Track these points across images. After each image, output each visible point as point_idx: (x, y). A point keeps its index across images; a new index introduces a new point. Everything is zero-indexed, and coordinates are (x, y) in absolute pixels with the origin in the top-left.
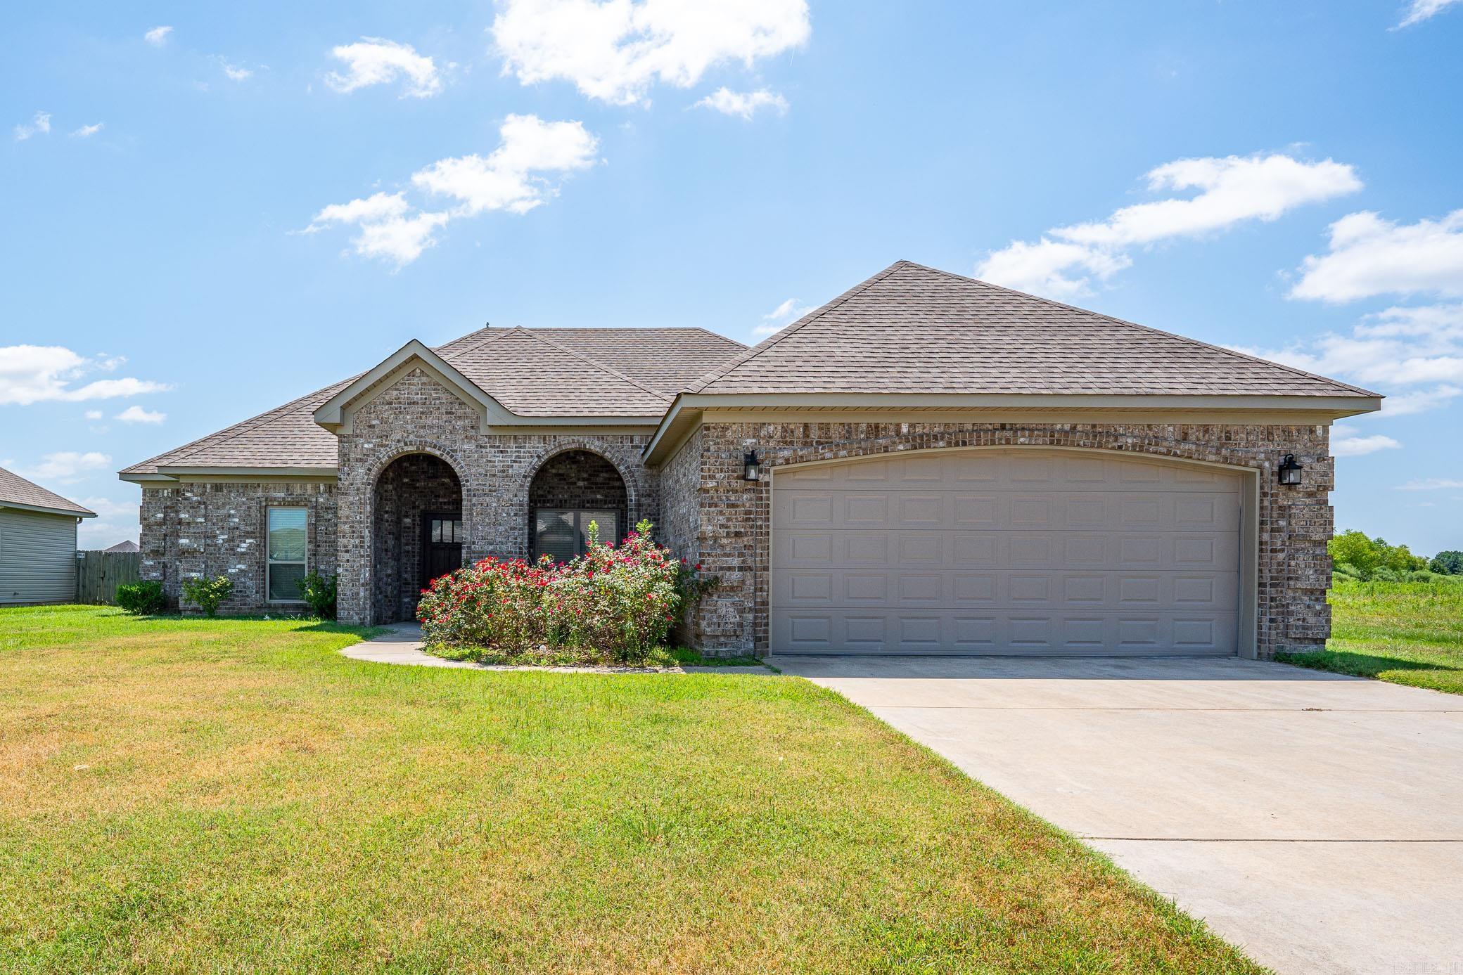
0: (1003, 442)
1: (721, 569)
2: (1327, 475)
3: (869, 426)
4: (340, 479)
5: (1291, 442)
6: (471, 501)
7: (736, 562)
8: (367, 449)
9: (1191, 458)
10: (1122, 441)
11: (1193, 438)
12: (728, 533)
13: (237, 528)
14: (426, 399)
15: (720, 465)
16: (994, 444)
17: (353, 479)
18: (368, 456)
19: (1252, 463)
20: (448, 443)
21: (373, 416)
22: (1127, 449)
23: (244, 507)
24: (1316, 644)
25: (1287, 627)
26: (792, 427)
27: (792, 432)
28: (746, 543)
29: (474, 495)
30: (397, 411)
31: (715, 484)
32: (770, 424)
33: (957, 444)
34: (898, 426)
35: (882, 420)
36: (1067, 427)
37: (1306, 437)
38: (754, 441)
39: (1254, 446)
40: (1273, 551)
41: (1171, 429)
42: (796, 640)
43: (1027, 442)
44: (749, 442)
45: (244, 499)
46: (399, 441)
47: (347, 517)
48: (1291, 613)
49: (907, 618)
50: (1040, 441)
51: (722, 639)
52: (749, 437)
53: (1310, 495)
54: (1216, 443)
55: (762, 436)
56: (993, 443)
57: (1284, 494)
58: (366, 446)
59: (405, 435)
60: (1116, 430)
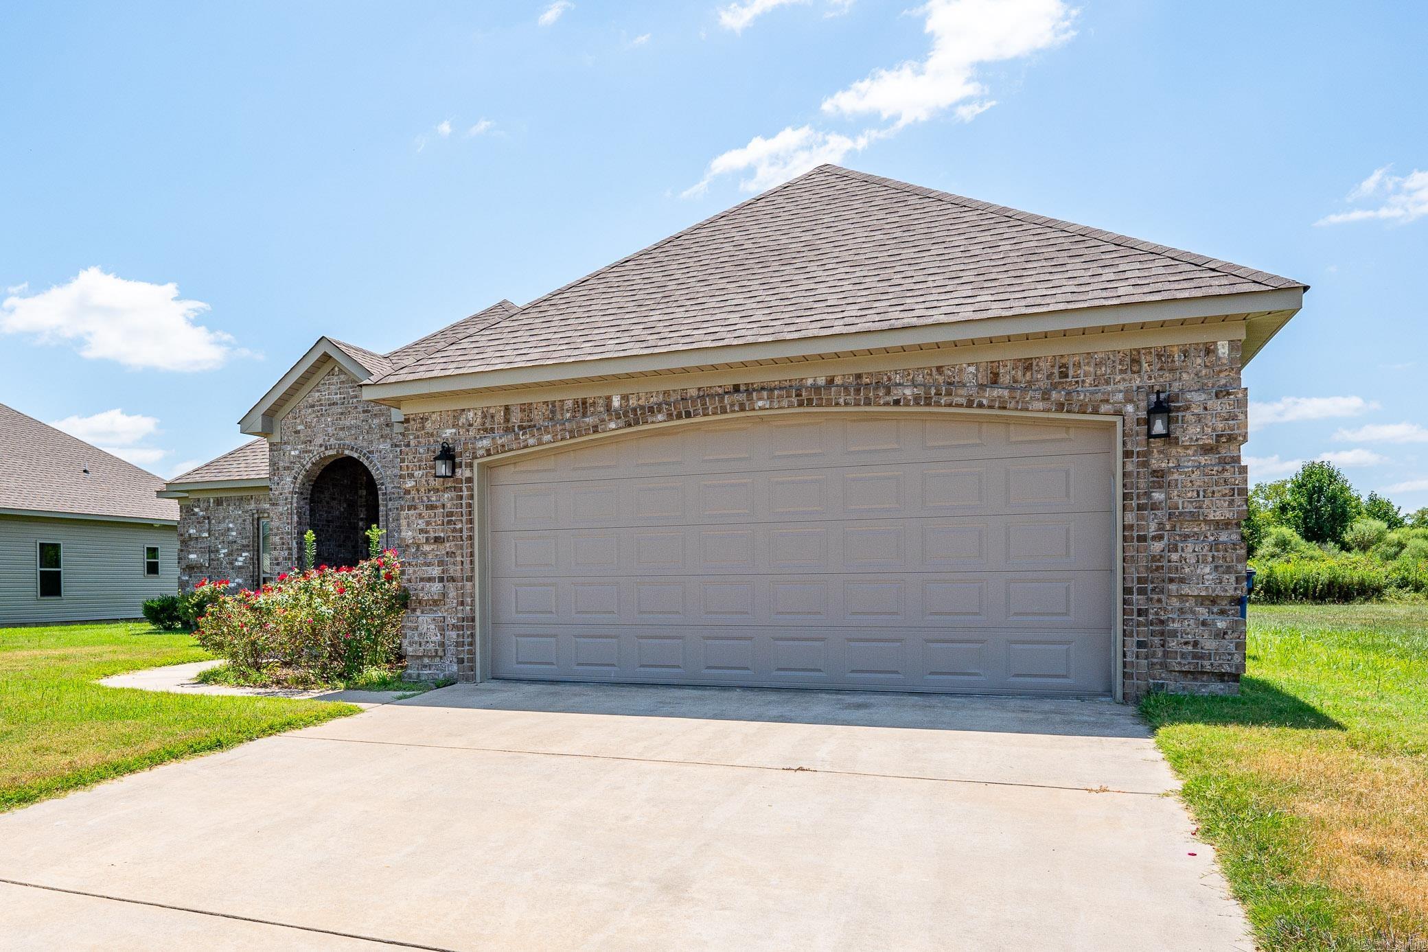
0: (737, 408)
1: (422, 580)
2: (1234, 418)
3: (576, 402)
4: (271, 489)
5: (1172, 370)
6: (387, 505)
7: (436, 571)
8: (294, 456)
9: (1005, 408)
10: (897, 393)
11: (1005, 379)
12: (427, 539)
13: (235, 542)
14: (344, 398)
15: (418, 462)
16: (726, 412)
17: (283, 489)
18: (294, 463)
19: (1104, 408)
20: (365, 444)
21: (298, 421)
22: (907, 404)
23: (240, 521)
24: (1222, 681)
25: (1166, 654)
26: (492, 411)
27: (492, 417)
28: (448, 550)
29: (390, 500)
30: (319, 414)
31: (413, 483)
32: (469, 410)
33: (679, 417)
34: (609, 399)
35: (589, 394)
36: (821, 381)
37: (1199, 361)
38: (454, 431)
39: (1107, 382)
40: (1142, 539)
41: (972, 369)
42: (520, 663)
43: (767, 406)
44: (449, 432)
45: (240, 512)
46: (321, 445)
47: (278, 529)
48: (1174, 634)
49: (646, 637)
50: (785, 403)
51: (426, 661)
52: (448, 428)
53: (1206, 450)
54: (1044, 384)
55: (460, 424)
56: (724, 411)
57: (1160, 452)
58: (293, 453)
59: (327, 438)
60: (889, 379)
